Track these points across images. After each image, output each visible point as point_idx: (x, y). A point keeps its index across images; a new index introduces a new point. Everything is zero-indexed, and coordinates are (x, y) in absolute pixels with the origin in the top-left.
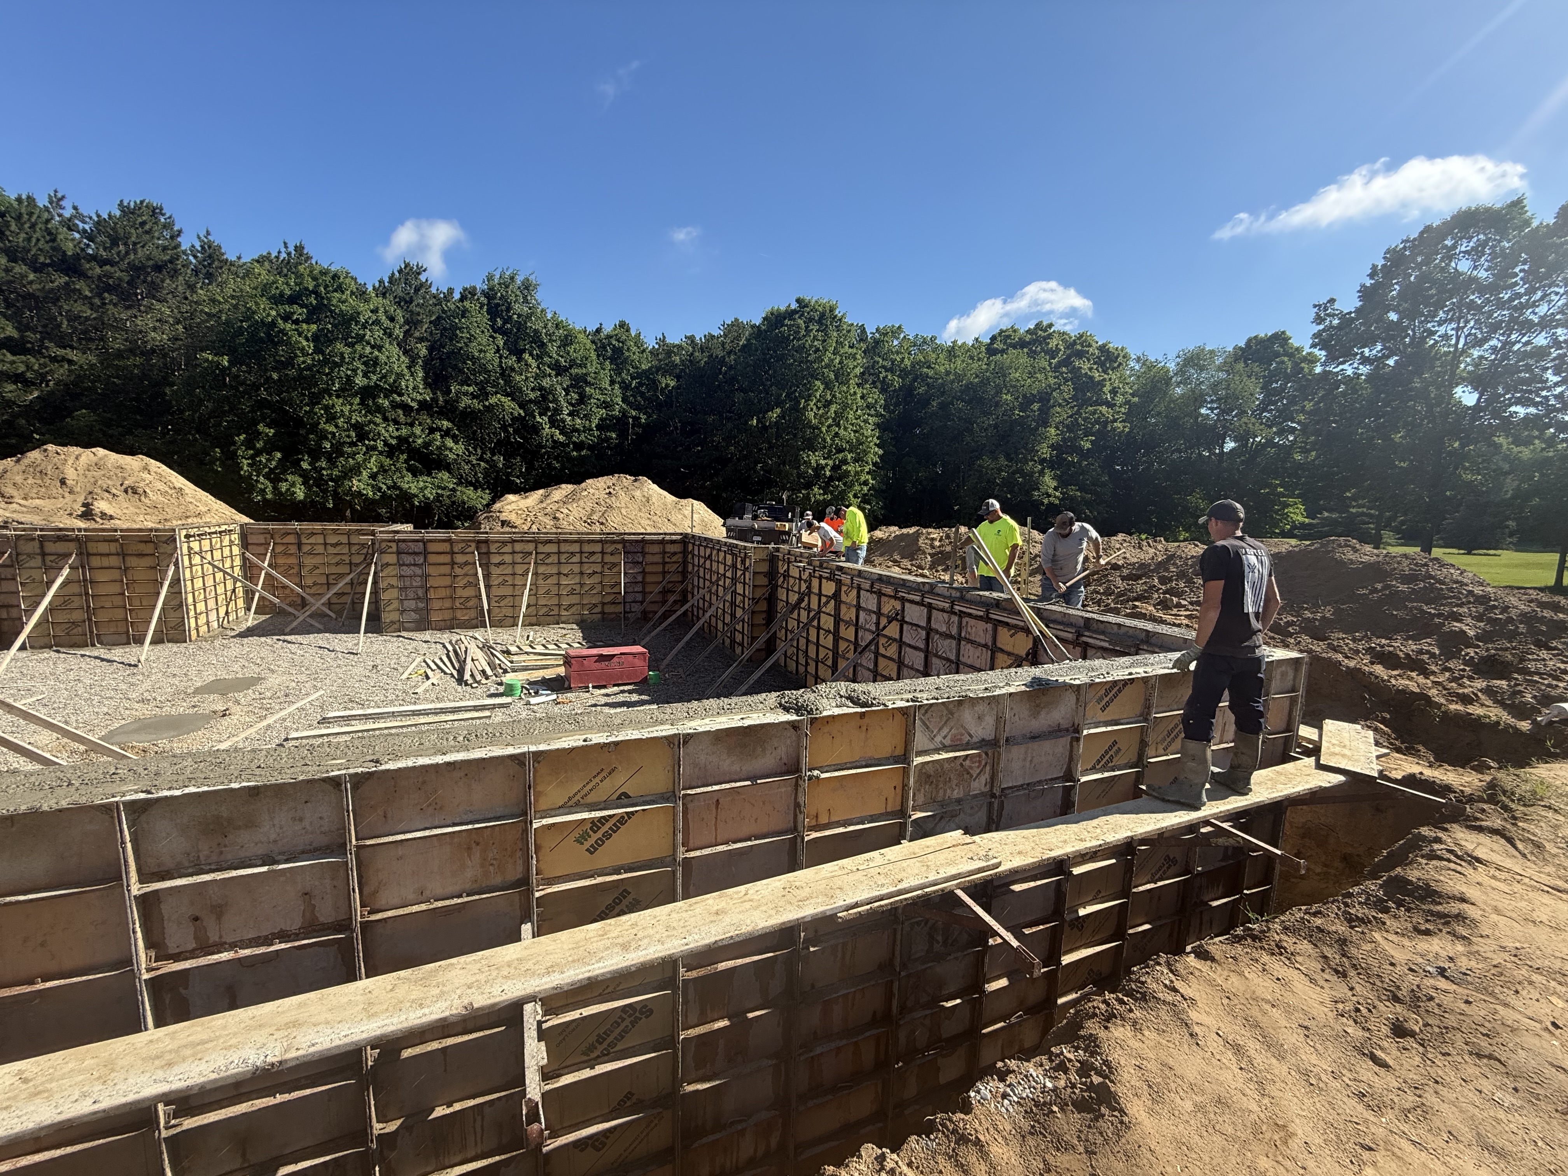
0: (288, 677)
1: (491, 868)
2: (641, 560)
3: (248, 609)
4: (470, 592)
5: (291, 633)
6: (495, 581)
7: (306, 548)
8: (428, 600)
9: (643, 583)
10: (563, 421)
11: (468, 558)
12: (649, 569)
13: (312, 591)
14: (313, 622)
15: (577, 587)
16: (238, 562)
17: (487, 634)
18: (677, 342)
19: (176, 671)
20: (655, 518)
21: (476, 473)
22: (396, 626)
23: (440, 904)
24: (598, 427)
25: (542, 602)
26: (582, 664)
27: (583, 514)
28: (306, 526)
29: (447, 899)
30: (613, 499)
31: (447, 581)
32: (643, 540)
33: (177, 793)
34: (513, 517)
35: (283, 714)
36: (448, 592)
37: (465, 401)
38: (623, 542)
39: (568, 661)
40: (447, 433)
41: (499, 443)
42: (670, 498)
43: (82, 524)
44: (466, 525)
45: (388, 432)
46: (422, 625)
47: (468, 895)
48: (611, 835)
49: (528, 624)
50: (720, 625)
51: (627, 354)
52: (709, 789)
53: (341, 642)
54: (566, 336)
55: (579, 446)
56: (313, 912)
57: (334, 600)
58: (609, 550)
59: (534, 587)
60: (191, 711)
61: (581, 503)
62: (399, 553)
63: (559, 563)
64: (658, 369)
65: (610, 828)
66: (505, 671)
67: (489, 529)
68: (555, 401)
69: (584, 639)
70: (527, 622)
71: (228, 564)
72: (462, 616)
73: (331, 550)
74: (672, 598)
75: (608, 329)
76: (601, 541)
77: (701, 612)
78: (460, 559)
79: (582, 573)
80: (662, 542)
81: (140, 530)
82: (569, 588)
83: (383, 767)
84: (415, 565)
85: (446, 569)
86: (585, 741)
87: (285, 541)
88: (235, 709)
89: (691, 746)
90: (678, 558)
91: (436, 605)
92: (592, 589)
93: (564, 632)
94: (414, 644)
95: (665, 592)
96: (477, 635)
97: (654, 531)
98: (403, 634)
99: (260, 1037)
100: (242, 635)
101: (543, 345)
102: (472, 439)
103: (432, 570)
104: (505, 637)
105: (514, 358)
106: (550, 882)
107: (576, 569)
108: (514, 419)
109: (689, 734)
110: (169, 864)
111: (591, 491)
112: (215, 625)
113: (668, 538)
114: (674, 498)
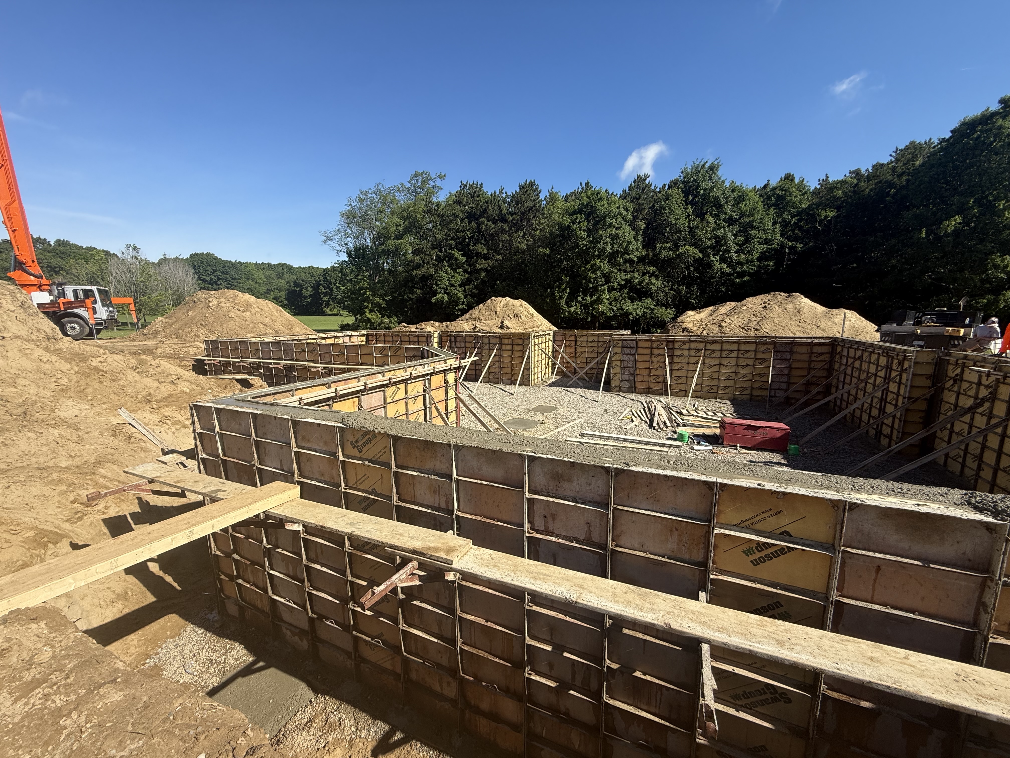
0: (566, 409)
1: (683, 548)
2: (788, 357)
3: (553, 373)
4: (660, 373)
5: (568, 387)
6: (676, 367)
7: (579, 343)
8: (635, 376)
9: (789, 375)
10: (731, 258)
11: (661, 351)
12: (795, 365)
13: (579, 366)
14: (579, 382)
15: (733, 375)
16: (551, 349)
17: (669, 400)
18: (841, 178)
19: (526, 399)
20: (804, 325)
21: (667, 298)
22: (617, 389)
23: (652, 556)
24: (759, 259)
25: (706, 383)
26: (734, 430)
27: (742, 323)
28: (580, 331)
29: (656, 555)
30: (768, 311)
31: (647, 365)
32: (792, 343)
33: (545, 456)
34: (690, 326)
35: (564, 427)
36: (647, 372)
37: (664, 253)
38: (775, 343)
39: (723, 425)
40: (652, 275)
41: (684, 278)
42: (820, 309)
43: (500, 331)
44: (659, 331)
45: (620, 277)
46: (631, 389)
47: (668, 558)
48: (772, 559)
49: (695, 397)
50: (865, 417)
51: (789, 198)
52: (871, 554)
53: (591, 394)
54: (739, 197)
55: (741, 275)
56: (590, 534)
57: (589, 372)
58: (761, 349)
59: (701, 373)
60: (530, 418)
61: (741, 315)
62: (623, 347)
63: (721, 357)
64: (818, 205)
65: (772, 553)
66: (678, 425)
67: (675, 333)
68: (726, 243)
69: (735, 412)
70: (694, 395)
71: (547, 350)
72: (654, 387)
73: (590, 345)
74: (815, 390)
75: (774, 183)
76: (755, 343)
77: (844, 404)
78: (656, 352)
79: (737, 365)
80: (811, 344)
81: (519, 333)
82: (726, 375)
83: (630, 468)
84: (630, 354)
85: (647, 358)
86: (759, 485)
87: (570, 339)
88: (546, 421)
89: (855, 514)
90: (826, 357)
91: (639, 378)
92: (744, 377)
93: (720, 405)
94: (626, 400)
95: (808, 384)
96: (662, 399)
97: (802, 335)
98: (620, 393)
99: (568, 585)
100: (550, 385)
101: (721, 206)
102: (668, 277)
103: (639, 358)
104: (679, 403)
105: (699, 220)
106: (722, 572)
107: (734, 362)
108: (695, 260)
109: (855, 503)
110: (539, 488)
111: (750, 306)
112: (540, 379)
113: (817, 341)
114: (824, 309)
